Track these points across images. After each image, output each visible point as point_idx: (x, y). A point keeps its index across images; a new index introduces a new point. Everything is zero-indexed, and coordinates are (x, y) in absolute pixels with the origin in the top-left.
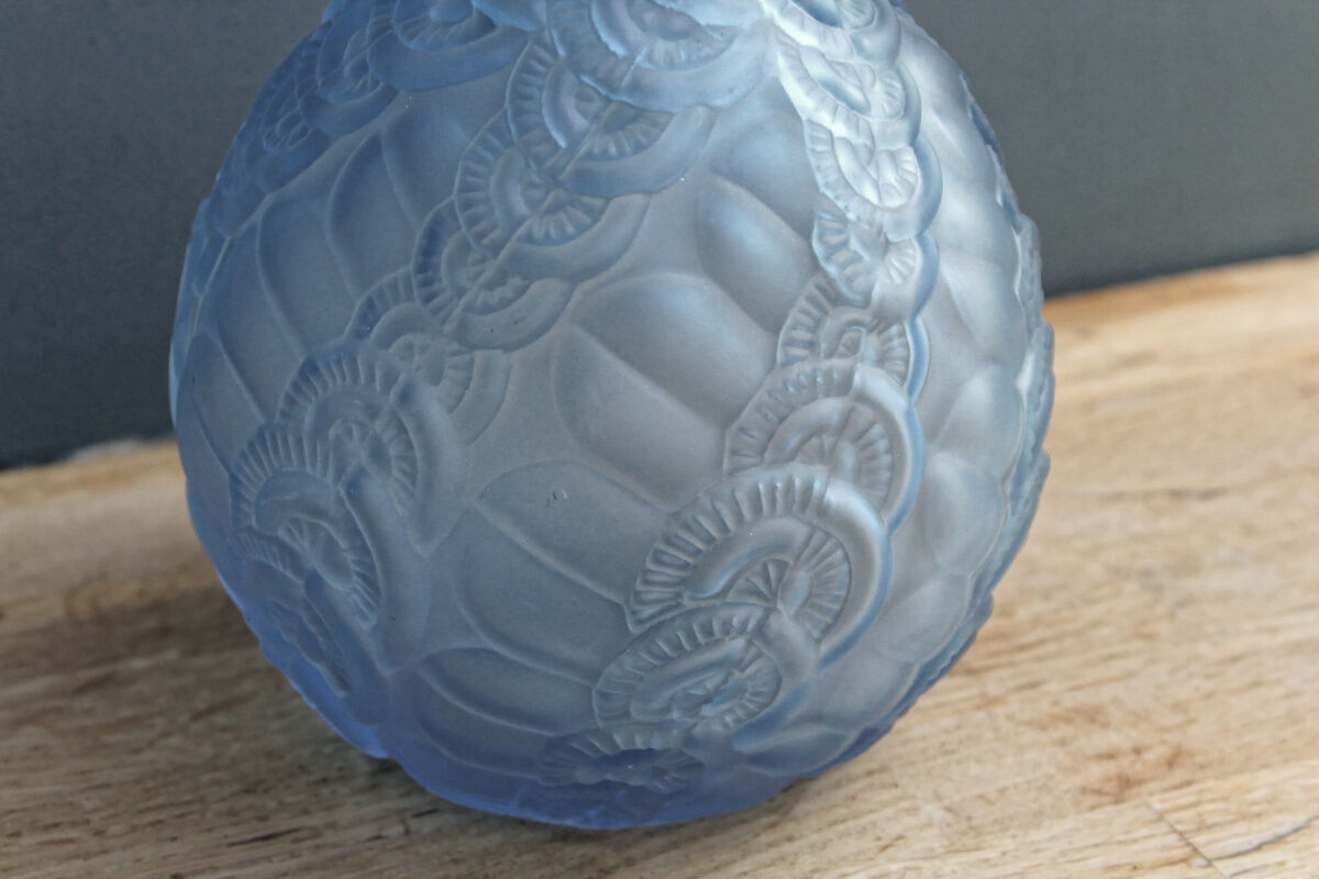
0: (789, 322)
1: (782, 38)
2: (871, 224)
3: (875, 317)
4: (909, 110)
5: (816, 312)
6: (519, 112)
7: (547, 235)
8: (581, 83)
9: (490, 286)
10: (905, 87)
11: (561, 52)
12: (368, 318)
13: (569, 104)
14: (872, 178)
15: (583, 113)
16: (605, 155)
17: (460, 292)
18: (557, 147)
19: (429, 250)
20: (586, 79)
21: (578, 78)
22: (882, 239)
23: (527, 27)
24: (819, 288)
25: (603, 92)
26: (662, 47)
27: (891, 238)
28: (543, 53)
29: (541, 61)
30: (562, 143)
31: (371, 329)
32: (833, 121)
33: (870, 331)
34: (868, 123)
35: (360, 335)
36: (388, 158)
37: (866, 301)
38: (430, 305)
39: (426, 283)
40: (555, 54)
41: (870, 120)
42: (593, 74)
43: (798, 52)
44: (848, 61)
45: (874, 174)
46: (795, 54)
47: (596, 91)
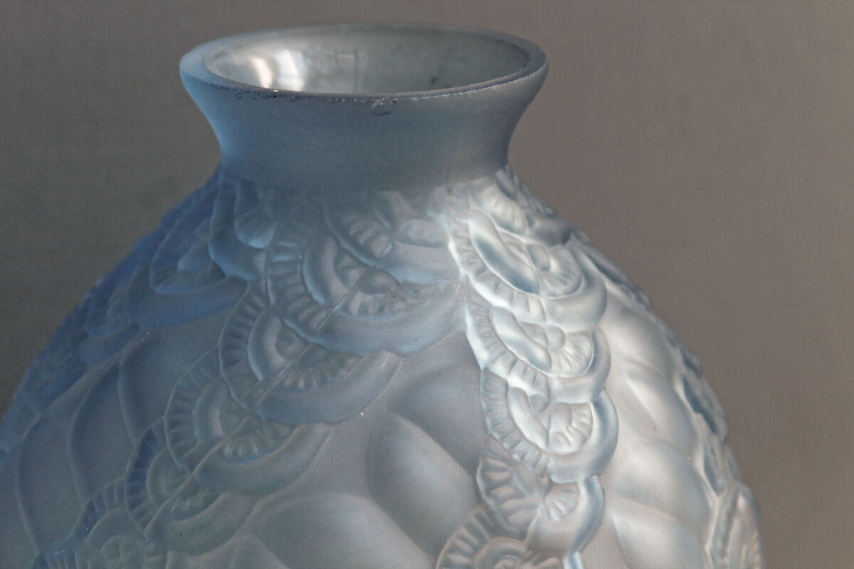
0: (447, 546)
1: (474, 299)
2: (535, 464)
3: (529, 549)
4: (598, 365)
5: (475, 541)
6: (228, 347)
7: (235, 452)
8: (284, 325)
9: (184, 497)
10: (596, 349)
11: (272, 299)
12: (88, 521)
13: (271, 341)
14: (542, 426)
15: (282, 352)
16: (294, 387)
17: (160, 500)
18: (256, 380)
19: (140, 464)
20: (289, 323)
21: (283, 321)
22: (545, 480)
23: (247, 276)
24: (480, 518)
25: (302, 334)
26: (360, 299)
27: (554, 479)
28: (257, 300)
29: (255, 307)
30: (260, 377)
31: (90, 530)
32: (509, 372)
33: (525, 560)
34: (547, 379)
35: (81, 534)
36: (121, 386)
37: (522, 535)
38: (135, 510)
39: (133, 491)
40: (267, 299)
41: (550, 375)
42: (295, 317)
43: (488, 312)
44: (539, 323)
45: (545, 424)
46: (484, 313)
47: (296, 333)
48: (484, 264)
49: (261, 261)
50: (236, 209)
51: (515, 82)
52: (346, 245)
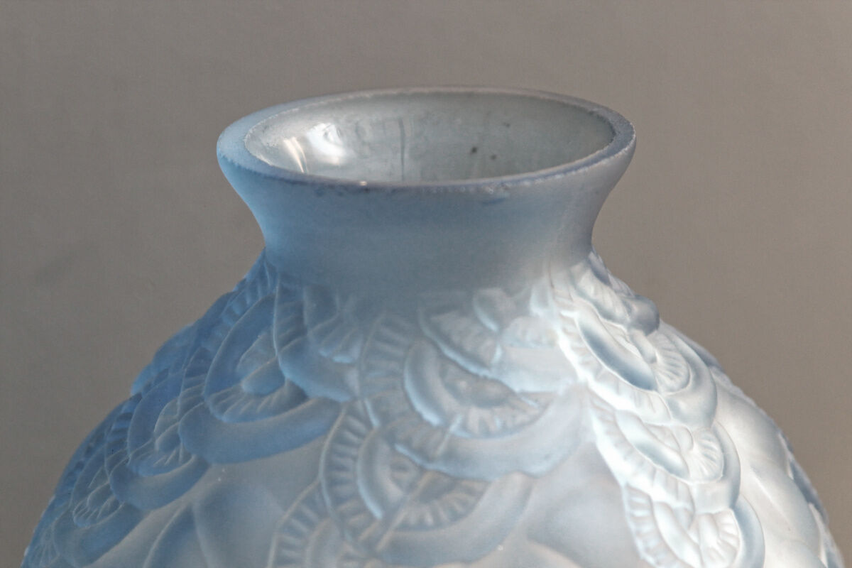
1: (597, 403)
4: (728, 472)
6: (333, 483)
8: (396, 453)
10: (723, 449)
11: (375, 422)
13: (384, 475)
14: (693, 542)
15: (398, 482)
16: (421, 525)
18: (372, 517)
20: (401, 449)
21: (393, 450)
23: (342, 398)
25: (418, 461)
26: (476, 415)
28: (357, 424)
29: (354, 432)
30: (378, 514)
32: (652, 485)
34: (687, 486)
40: (368, 424)
41: (689, 483)
42: (407, 443)
43: (614, 416)
44: (665, 424)
45: (695, 538)
46: (611, 419)
47: (411, 460)
48: (599, 363)
49: (353, 378)
50: (307, 320)
51: (596, 165)
52: (450, 354)
